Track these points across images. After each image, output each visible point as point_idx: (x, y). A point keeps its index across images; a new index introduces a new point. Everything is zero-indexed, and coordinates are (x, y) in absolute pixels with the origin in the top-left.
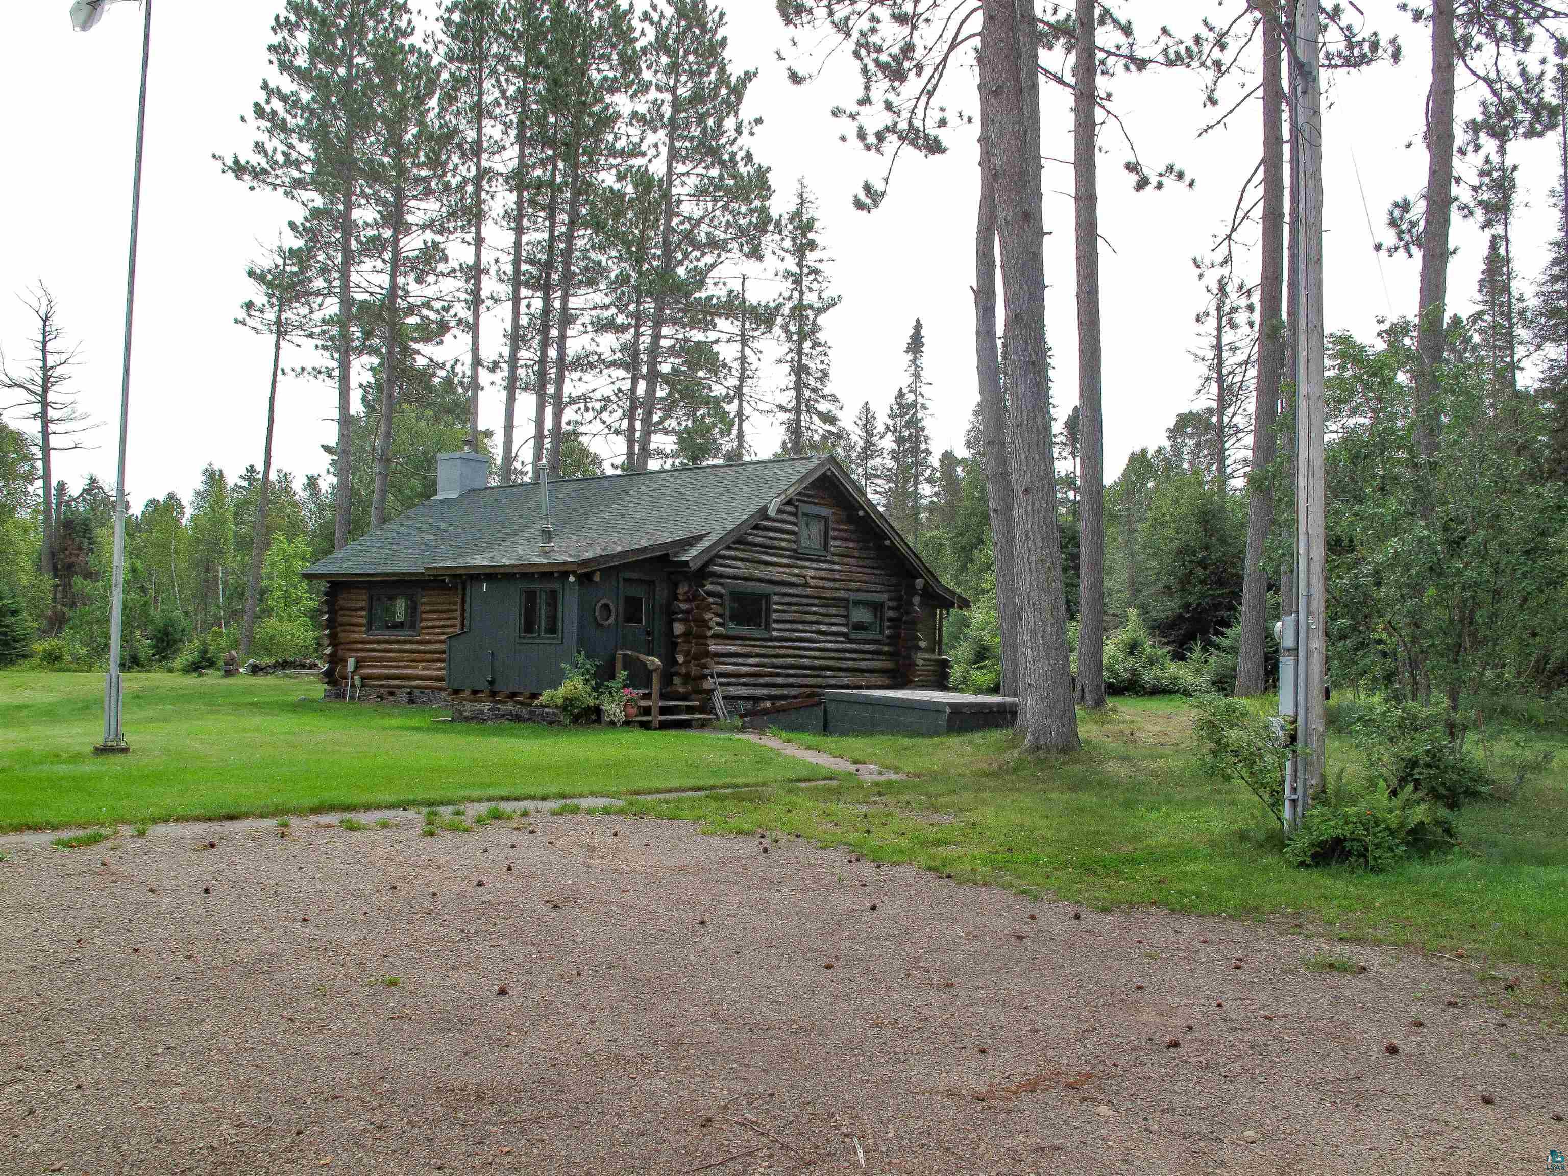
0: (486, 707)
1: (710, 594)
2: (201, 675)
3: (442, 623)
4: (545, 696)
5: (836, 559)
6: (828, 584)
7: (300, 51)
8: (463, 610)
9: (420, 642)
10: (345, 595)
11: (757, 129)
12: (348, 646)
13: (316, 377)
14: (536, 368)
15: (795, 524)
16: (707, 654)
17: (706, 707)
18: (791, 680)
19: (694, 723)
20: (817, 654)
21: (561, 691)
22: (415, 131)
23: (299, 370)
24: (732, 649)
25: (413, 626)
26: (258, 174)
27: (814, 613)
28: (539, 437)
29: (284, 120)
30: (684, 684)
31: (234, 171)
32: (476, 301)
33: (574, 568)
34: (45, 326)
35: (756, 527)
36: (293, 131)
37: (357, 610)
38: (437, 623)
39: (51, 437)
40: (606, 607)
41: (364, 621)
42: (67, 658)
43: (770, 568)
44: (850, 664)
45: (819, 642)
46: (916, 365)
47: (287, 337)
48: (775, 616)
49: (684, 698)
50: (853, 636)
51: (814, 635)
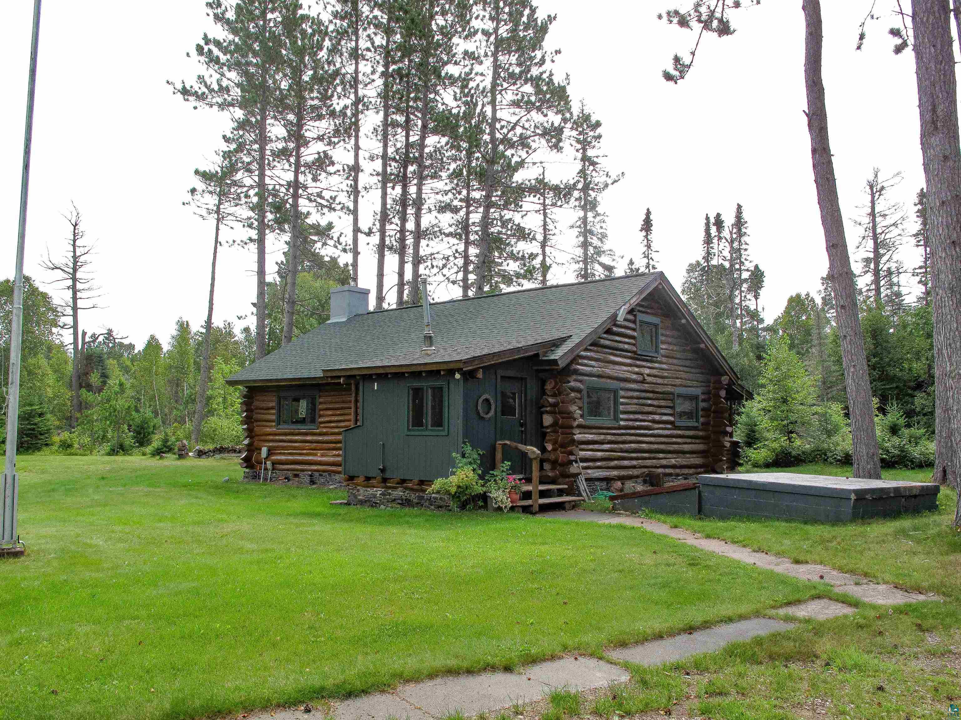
0: (379, 492)
1: (573, 389)
2: (161, 458)
3: (336, 418)
4: (438, 484)
5: (664, 360)
6: (659, 381)
7: (229, 9)
8: (357, 408)
9: (320, 434)
10: (261, 398)
11: (557, 58)
12: (263, 438)
13: (243, 247)
14: (398, 235)
15: (634, 330)
16: (573, 442)
17: (572, 490)
18: (634, 463)
19: (567, 506)
20: (652, 439)
21: (454, 479)
22: (310, 73)
23: (231, 242)
24: (590, 437)
25: (313, 421)
26: (201, 97)
27: (650, 405)
28: (401, 284)
29: (218, 57)
30: (553, 469)
31: (182, 93)
32: (355, 192)
33: (461, 365)
34: (75, 229)
35: (609, 331)
36: (224, 64)
37: (268, 409)
38: (333, 418)
39: (78, 301)
40: (487, 400)
41: (274, 417)
42: (76, 445)
43: (617, 367)
44: (676, 447)
45: (654, 429)
46: (647, 239)
47: (224, 222)
48: (621, 408)
49: (553, 482)
50: (677, 424)
51: (650, 424)
